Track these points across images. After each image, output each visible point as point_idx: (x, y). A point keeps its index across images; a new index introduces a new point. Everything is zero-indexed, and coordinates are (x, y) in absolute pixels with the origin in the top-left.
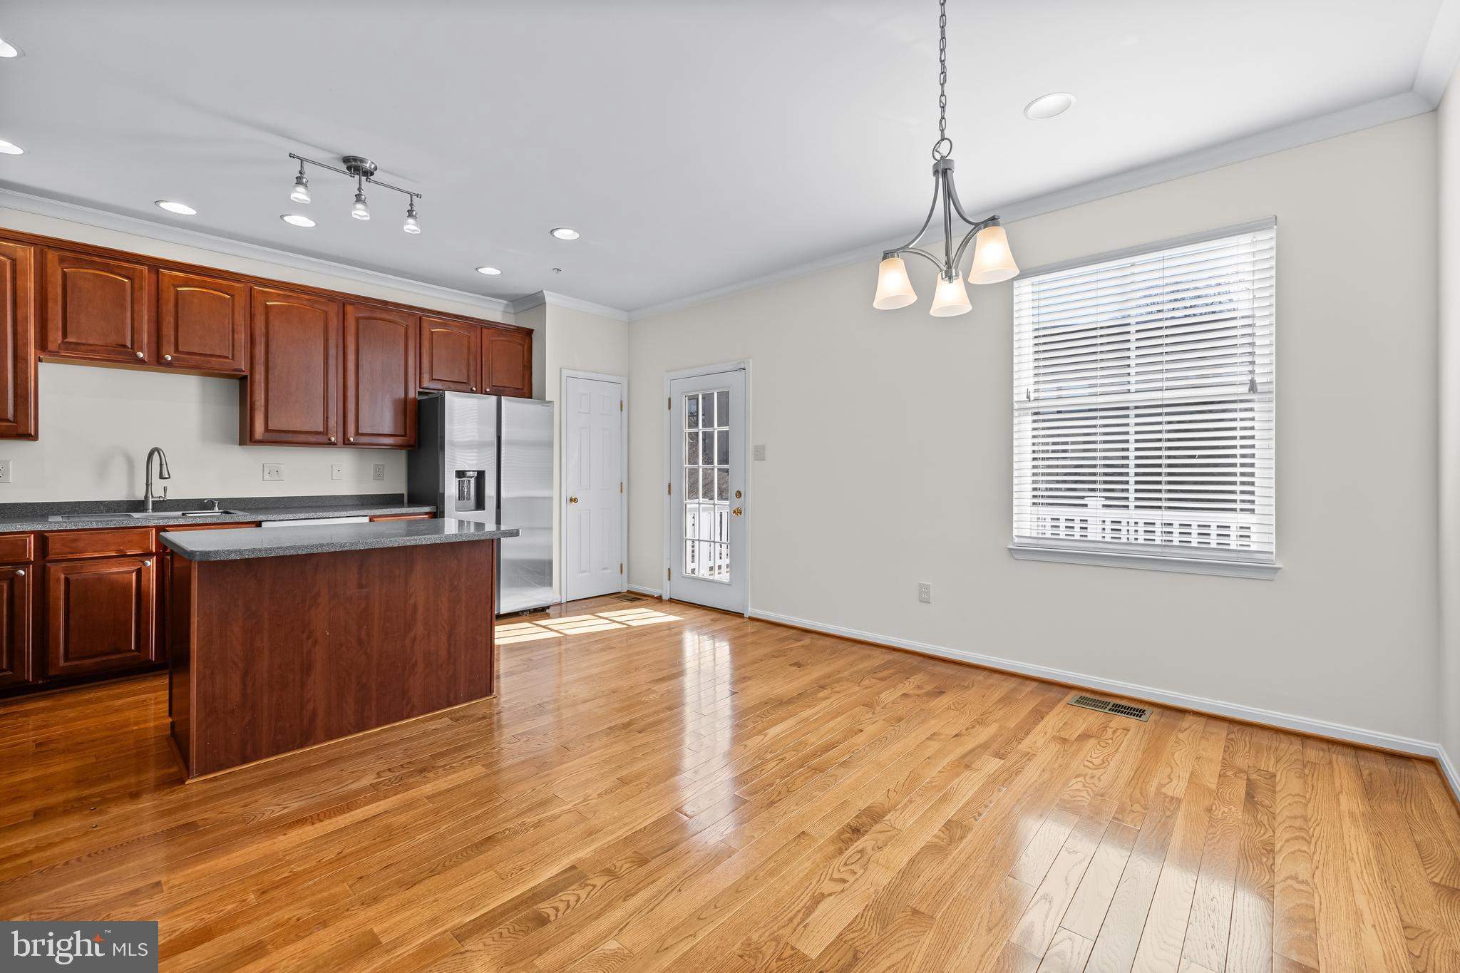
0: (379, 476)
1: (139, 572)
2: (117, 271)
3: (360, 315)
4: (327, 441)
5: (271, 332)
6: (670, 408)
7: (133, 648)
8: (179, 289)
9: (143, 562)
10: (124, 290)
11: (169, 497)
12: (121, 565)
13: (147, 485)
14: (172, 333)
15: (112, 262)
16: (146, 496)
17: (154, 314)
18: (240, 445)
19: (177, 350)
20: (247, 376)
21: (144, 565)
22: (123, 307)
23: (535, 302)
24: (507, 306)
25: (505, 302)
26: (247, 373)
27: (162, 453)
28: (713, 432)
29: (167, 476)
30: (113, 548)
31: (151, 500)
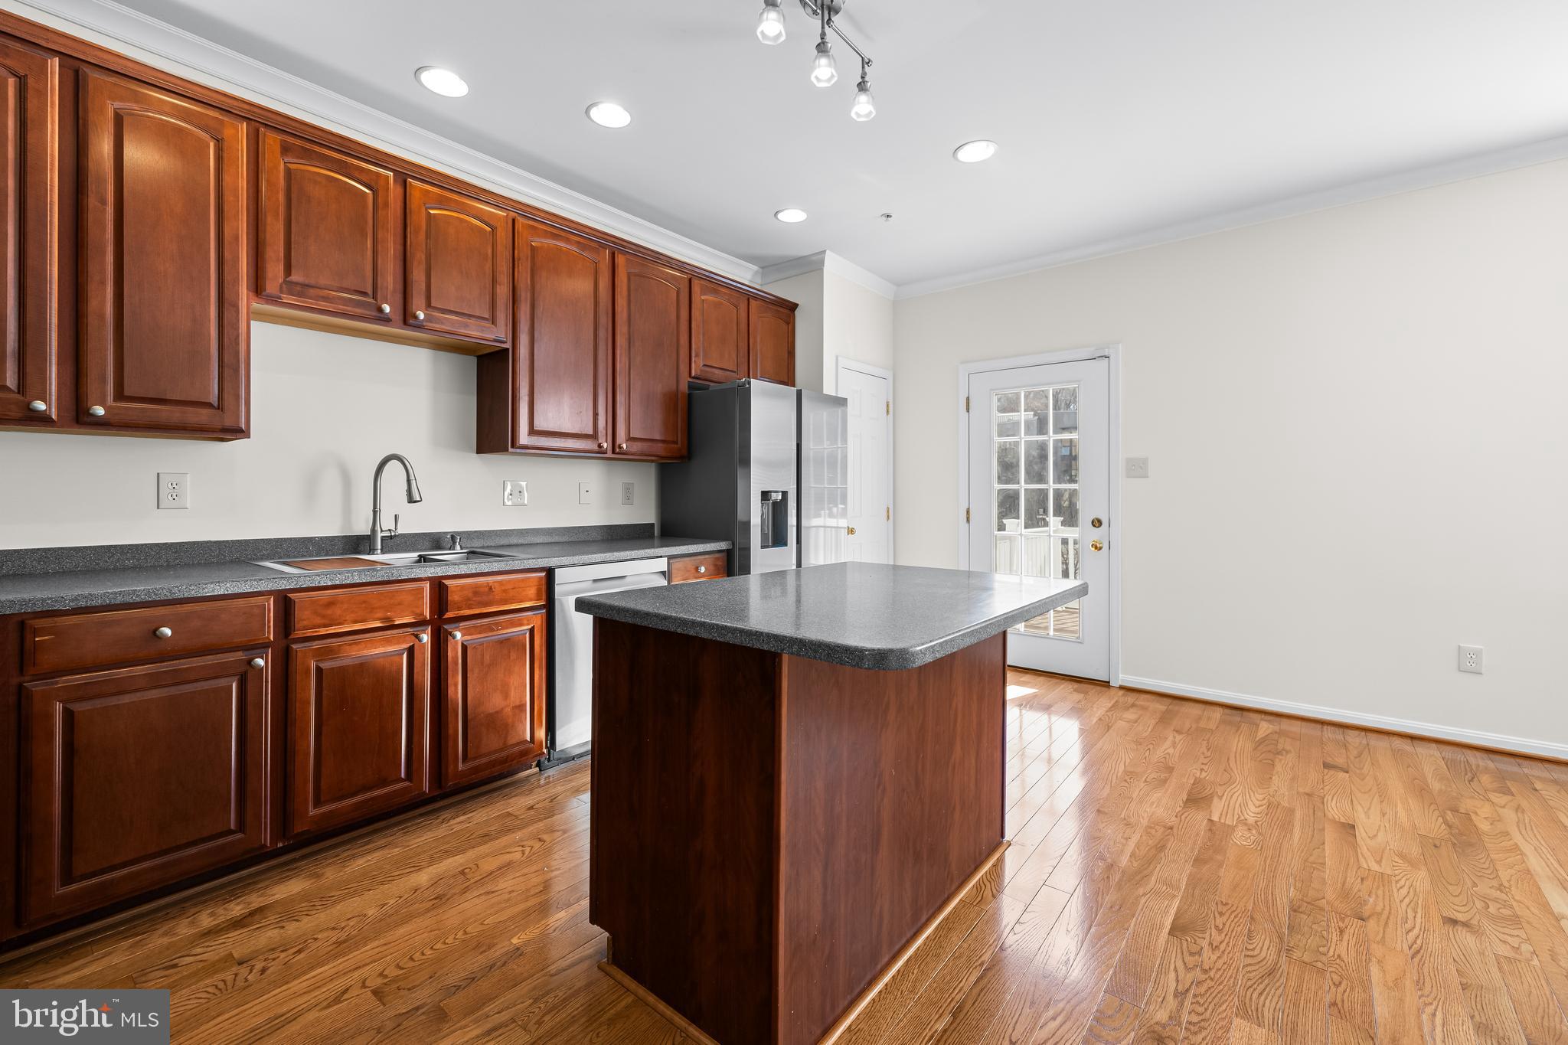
0: (628, 499)
1: (411, 651)
2: (356, 174)
3: (633, 270)
4: (596, 448)
5: (538, 287)
6: (968, 410)
7: (403, 776)
8: (432, 212)
9: (417, 636)
10: (365, 206)
11: (402, 530)
12: (388, 641)
13: (375, 512)
14: (423, 278)
15: (350, 160)
16: (373, 530)
17: (400, 248)
18: (477, 453)
19: (429, 305)
20: (508, 349)
21: (420, 640)
22: (364, 234)
23: (810, 266)
24: (756, 273)
25: (755, 268)
26: (508, 345)
27: (406, 461)
28: (1048, 441)
29: (418, 499)
30: (379, 615)
31: (380, 535)
